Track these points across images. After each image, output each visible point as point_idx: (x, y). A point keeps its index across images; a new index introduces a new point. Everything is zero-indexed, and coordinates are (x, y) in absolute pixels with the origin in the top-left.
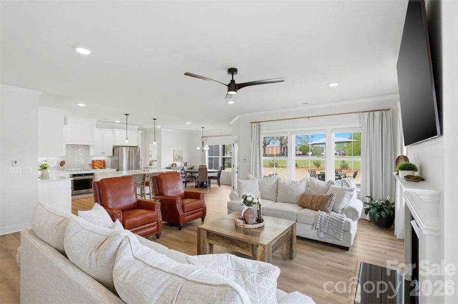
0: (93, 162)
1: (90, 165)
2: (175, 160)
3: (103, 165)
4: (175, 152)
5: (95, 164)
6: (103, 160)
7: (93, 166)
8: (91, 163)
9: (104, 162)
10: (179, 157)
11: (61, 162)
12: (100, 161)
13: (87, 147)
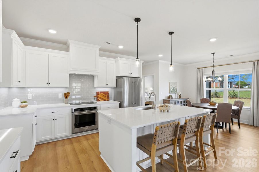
0: (98, 93)
1: (95, 97)
2: (170, 92)
3: (106, 97)
4: (170, 85)
5: (99, 96)
6: (107, 92)
7: (98, 97)
8: (95, 95)
9: (108, 93)
10: (174, 89)
11: (65, 94)
12: (104, 93)
13: (92, 77)
